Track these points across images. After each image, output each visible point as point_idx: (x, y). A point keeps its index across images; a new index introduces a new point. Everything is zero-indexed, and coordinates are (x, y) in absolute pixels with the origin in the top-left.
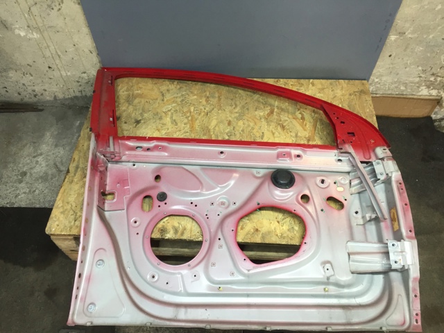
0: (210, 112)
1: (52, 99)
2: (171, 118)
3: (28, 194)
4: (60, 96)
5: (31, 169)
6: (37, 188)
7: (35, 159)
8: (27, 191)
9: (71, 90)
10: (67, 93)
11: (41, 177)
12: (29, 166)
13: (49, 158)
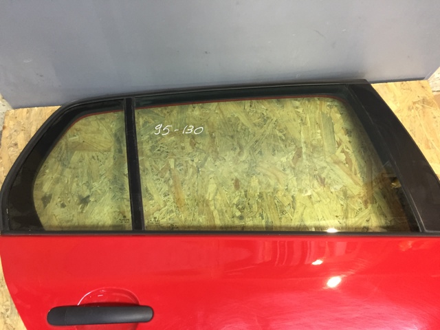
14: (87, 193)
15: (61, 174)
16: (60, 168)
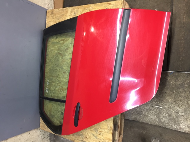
14: (61, 112)
15: (56, 118)
16: (54, 118)
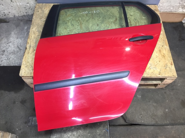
0: (88, 20)
1: (13, 17)
2: (71, 23)
3: (7, 60)
4: (17, 15)
5: (7, 49)
6: (11, 57)
7: (8, 44)
8: (6, 59)
9: (22, 12)
10: (20, 14)
11: (12, 52)
12: (6, 47)
13: (15, 44)
